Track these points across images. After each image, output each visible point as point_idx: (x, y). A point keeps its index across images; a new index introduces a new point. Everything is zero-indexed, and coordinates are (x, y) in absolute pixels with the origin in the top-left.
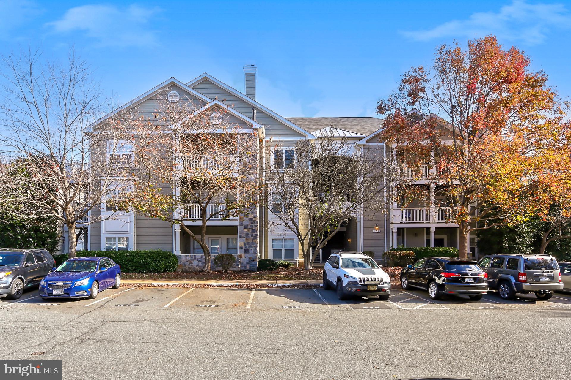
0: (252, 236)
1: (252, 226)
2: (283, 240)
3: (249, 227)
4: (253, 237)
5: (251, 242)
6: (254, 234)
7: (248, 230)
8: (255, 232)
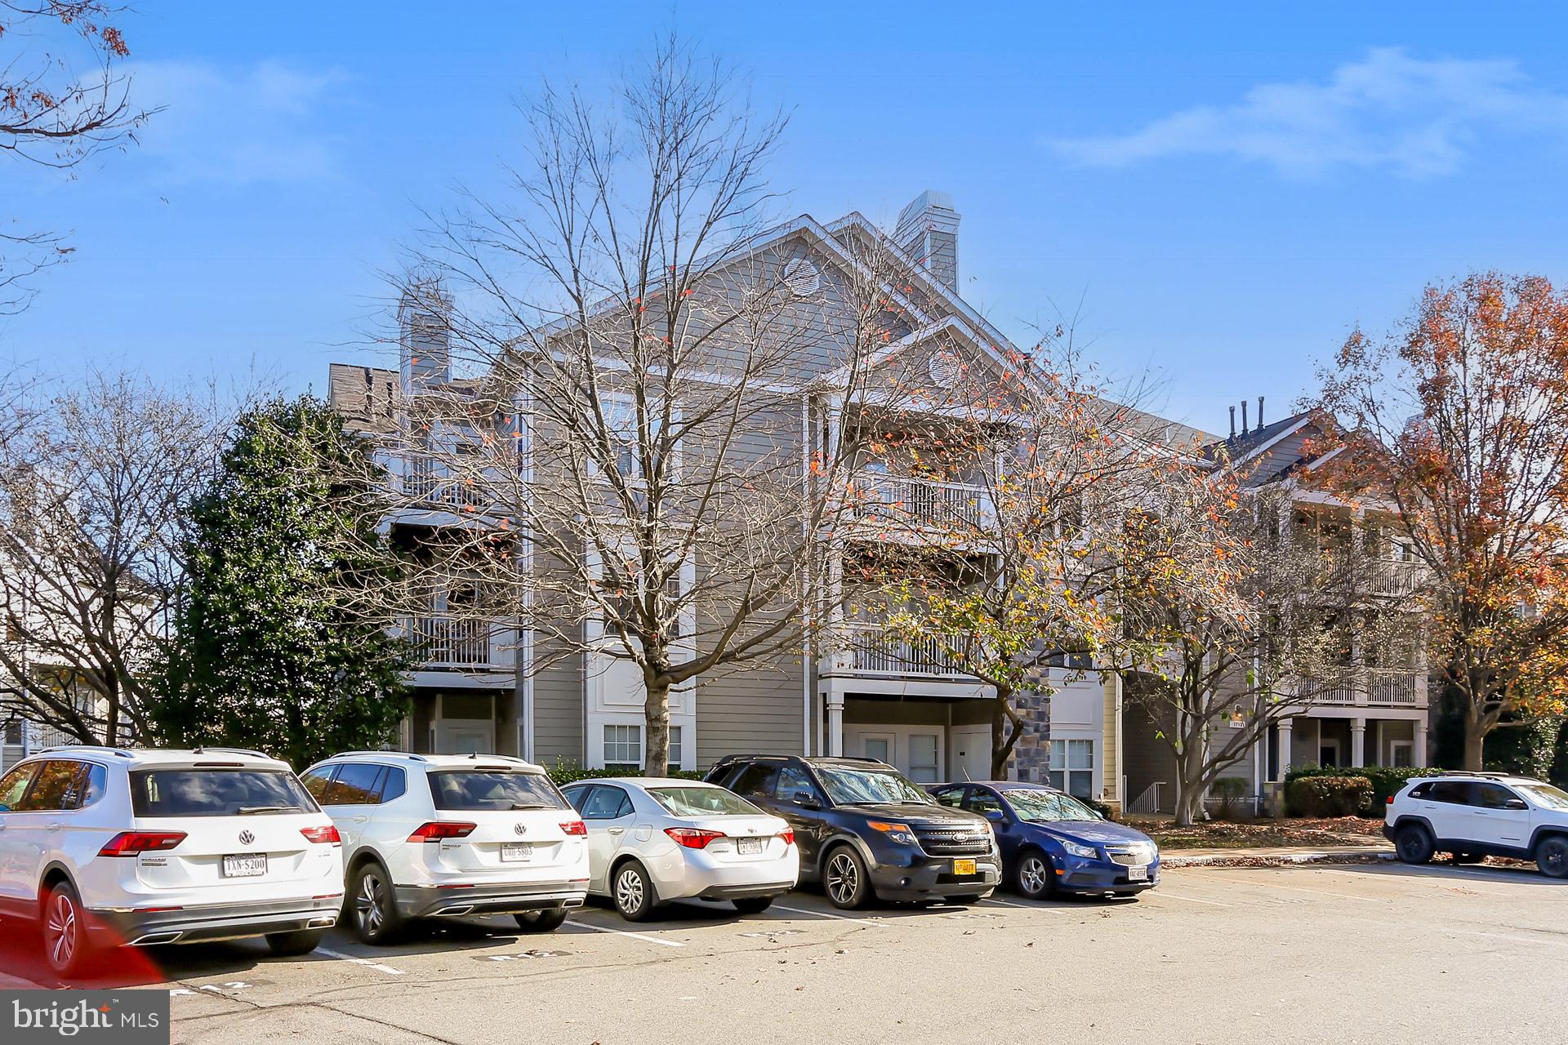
0: (1036, 730)
1: (1037, 702)
2: (1067, 743)
3: (1030, 703)
4: (1038, 735)
5: (1034, 747)
6: (1041, 723)
7: (1028, 714)
8: (1043, 720)
